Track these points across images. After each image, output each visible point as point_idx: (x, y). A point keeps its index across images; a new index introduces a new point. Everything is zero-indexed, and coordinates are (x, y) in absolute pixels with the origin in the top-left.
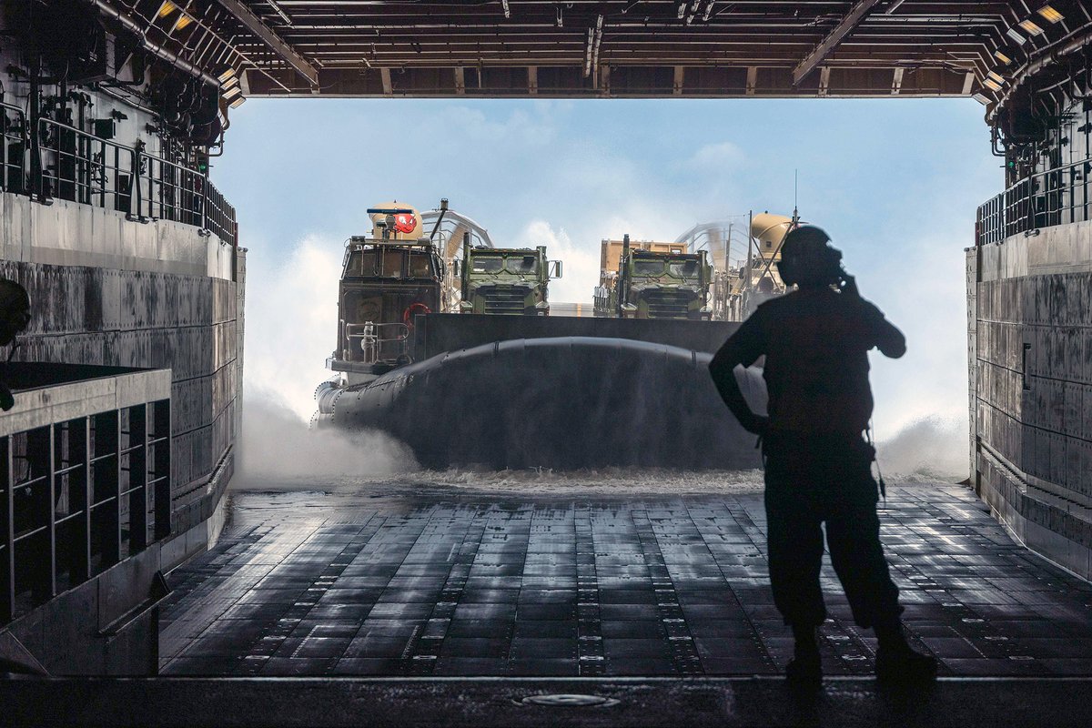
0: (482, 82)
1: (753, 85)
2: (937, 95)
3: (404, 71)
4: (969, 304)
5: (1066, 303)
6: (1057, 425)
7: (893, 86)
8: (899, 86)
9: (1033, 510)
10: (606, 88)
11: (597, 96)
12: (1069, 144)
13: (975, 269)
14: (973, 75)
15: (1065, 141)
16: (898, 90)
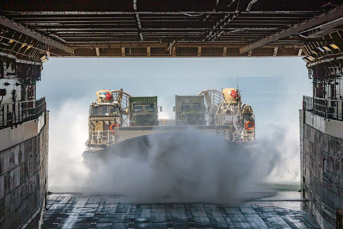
0: (131, 52)
1: (225, 53)
2: (289, 56)
3: (104, 49)
4: (300, 129)
5: (340, 149)
6: (337, 191)
7: (274, 53)
8: (276, 53)
9: (327, 217)
10: (174, 54)
11: (171, 57)
12: (339, 85)
13: (303, 118)
14: (302, 50)
15: (337, 84)
16: (276, 55)
